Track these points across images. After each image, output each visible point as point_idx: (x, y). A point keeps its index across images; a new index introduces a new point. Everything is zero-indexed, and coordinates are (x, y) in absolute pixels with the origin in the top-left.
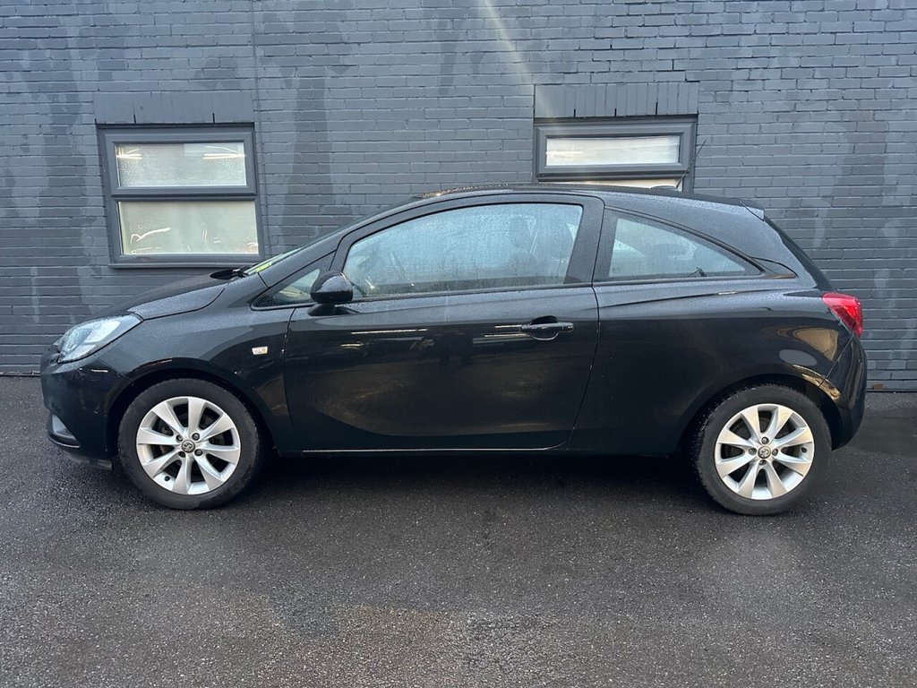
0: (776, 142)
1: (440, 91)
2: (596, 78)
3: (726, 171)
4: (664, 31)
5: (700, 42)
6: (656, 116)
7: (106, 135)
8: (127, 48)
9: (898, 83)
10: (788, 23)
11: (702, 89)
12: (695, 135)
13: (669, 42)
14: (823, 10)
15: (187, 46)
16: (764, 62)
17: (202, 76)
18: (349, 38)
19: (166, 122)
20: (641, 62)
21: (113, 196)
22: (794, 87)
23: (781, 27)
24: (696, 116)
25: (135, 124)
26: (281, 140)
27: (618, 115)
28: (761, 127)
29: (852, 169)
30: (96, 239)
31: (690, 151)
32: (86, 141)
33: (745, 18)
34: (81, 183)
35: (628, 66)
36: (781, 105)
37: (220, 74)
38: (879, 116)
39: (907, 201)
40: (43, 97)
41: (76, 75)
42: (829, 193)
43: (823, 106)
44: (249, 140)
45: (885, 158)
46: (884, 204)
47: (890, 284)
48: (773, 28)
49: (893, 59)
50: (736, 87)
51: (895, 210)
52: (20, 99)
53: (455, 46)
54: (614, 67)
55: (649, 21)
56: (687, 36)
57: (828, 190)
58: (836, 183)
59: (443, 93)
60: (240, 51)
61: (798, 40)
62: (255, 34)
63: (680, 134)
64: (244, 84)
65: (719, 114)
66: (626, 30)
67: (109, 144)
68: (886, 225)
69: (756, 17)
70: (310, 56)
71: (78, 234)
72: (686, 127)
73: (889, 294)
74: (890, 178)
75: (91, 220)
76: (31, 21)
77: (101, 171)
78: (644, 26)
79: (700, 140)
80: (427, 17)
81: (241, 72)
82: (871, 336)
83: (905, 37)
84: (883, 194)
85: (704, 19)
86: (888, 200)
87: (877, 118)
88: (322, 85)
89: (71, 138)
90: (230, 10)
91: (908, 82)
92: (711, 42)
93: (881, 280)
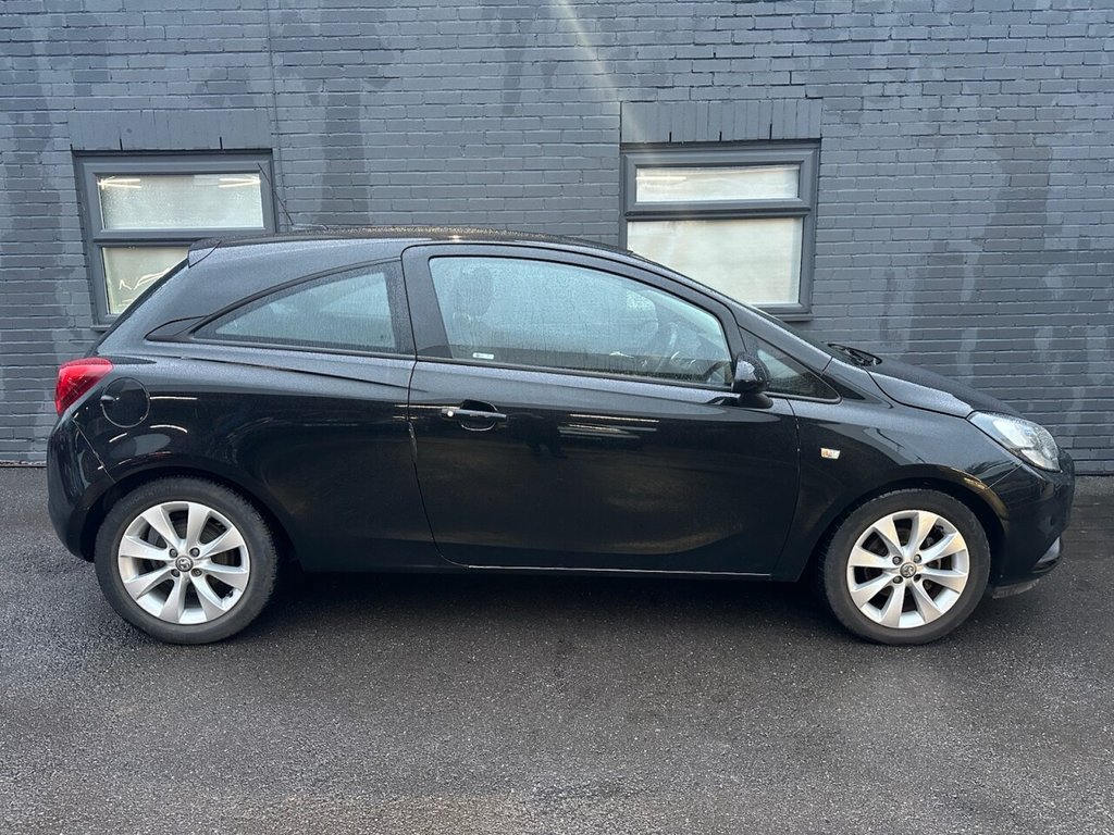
0: (916, 173)
1: (505, 110)
2: (696, 93)
3: (856, 208)
4: (779, 35)
5: (823, 50)
6: (771, 141)
7: (85, 164)
8: (110, 55)
9: (1063, 99)
10: (930, 27)
11: (826, 107)
12: (817, 163)
13: (785, 50)
14: (972, 11)
15: (186, 53)
16: (901, 75)
17: (205, 91)
18: (389, 43)
19: (161, 149)
20: (752, 74)
21: (96, 241)
22: (937, 104)
23: (922, 31)
24: (818, 141)
25: (122, 151)
26: (306, 172)
27: (723, 139)
28: (897, 153)
29: (1008, 205)
30: (76, 294)
31: (811, 182)
32: (60, 173)
33: (878, 20)
34: (55, 225)
35: (737, 79)
36: (922, 127)
37: (228, 88)
38: (1040, 140)
39: (1073, 244)
40: (3, 117)
41: (46, 88)
42: (980, 235)
43: (972, 127)
44: (266, 170)
45: (1048, 191)
46: (1046, 248)
47: (1054, 345)
48: (912, 33)
49: (1058, 72)
50: (867, 105)
51: (1059, 256)
53: (522, 53)
54: (718, 80)
55: (761, 22)
56: (807, 42)
57: (979, 231)
58: (989, 222)
59: (508, 111)
60: (252, 59)
61: (942, 47)
62: (271, 38)
63: (800, 163)
64: (259, 100)
65: (847, 138)
66: (733, 35)
67: (89, 176)
68: (1050, 273)
69: (892, 18)
70: (342, 66)
71: (52, 288)
72: (806, 154)
73: (1053, 358)
74: (1054, 216)
75: (68, 271)
77: (80, 209)
78: (754, 29)
79: (824, 170)
80: (487, 17)
81: (254, 85)
82: (1031, 407)
83: (1070, 44)
84: (1045, 235)
85: (828, 22)
86: (1052, 243)
87: (1038, 142)
88: (355, 101)
89: (40, 168)
90: (239, 8)
91: (1075, 99)
92: (837, 49)
93: (1043, 340)
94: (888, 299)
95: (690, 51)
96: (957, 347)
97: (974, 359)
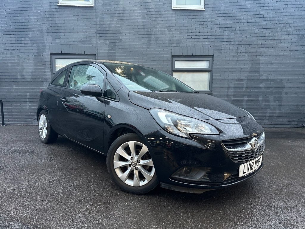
0: (233, 63)
1: (147, 48)
2: (188, 45)
3: (221, 70)
5: (214, 37)
6: (203, 56)
7: (53, 56)
8: (61, 33)
9: (262, 49)
11: (214, 49)
12: (213, 60)
13: (206, 37)
14: (243, 31)
15: (78, 33)
16: (229, 43)
17: (82, 41)
18: (123, 33)
19: (71, 53)
20: (199, 41)
22: (237, 49)
23: (233, 34)
24: (213, 56)
25: (62, 53)
26: (103, 59)
27: (193, 55)
28: (229, 59)
29: (252, 70)
31: (212, 65)
35: (196, 43)
36: (234, 54)
38: (258, 57)
39: (266, 78)
40: (35, 45)
41: (45, 39)
43: (244, 54)
45: (260, 67)
46: (260, 79)
49: (261, 43)
50: (223, 49)
52: (28, 45)
53: (151, 36)
55: (201, 31)
56: (210, 36)
57: (246, 75)
58: (248, 73)
59: (148, 48)
62: (97, 30)
63: (209, 60)
64: (93, 44)
65: (219, 55)
66: (195, 34)
67: (53, 59)
68: (261, 84)
69: (227, 32)
70: (112, 37)
71: (43, 84)
72: (210, 58)
74: (261, 72)
75: (46, 80)
76: (33, 24)
77: (51, 66)
78: (199, 33)
79: (214, 62)
80: (144, 28)
81: (93, 40)
82: (259, 113)
84: (260, 76)
85: (214, 32)
87: (257, 57)
88: (115, 45)
89: (42, 57)
90: (90, 24)
91: (264, 49)
92: (216, 37)
93: (260, 99)
94: (228, 90)
95: (186, 37)
96: (243, 100)
97: (247, 102)
